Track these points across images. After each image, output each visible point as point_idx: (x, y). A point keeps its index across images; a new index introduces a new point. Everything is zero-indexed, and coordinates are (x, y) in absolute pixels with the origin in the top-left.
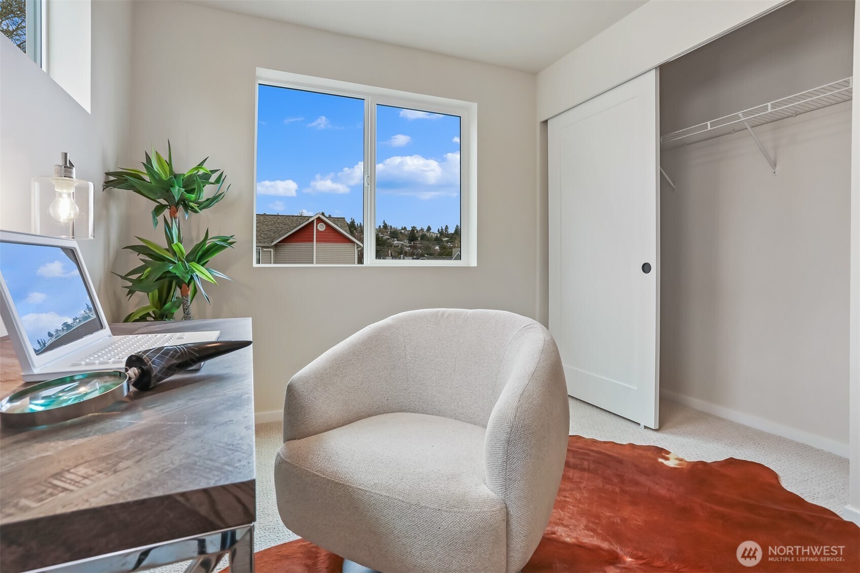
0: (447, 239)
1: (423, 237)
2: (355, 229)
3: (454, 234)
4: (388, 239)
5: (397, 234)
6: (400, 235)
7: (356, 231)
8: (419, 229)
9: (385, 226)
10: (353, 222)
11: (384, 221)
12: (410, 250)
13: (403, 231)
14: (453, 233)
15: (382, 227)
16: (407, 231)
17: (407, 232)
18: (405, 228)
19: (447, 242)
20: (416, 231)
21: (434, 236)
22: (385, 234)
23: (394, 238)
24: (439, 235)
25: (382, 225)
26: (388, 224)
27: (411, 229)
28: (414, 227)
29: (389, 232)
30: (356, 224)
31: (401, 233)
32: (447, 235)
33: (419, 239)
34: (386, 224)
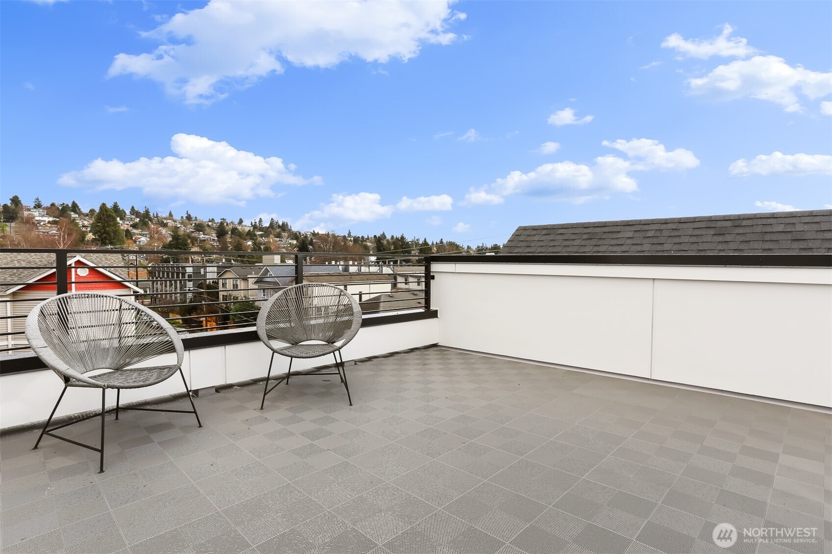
0: (260, 233)
1: (234, 231)
2: (151, 220)
3: (268, 228)
4: (192, 232)
5: (204, 227)
6: (207, 228)
7: (152, 222)
8: (229, 221)
9: (189, 218)
10: (147, 212)
11: (187, 212)
12: (218, 245)
13: (210, 224)
14: (268, 226)
15: (185, 218)
16: (215, 223)
17: (215, 225)
18: (213, 219)
19: (261, 236)
20: (225, 224)
21: (247, 229)
22: (188, 226)
23: (199, 231)
24: (252, 229)
25: (185, 216)
26: (193, 215)
27: (220, 221)
28: (223, 219)
29: (193, 225)
30: (151, 214)
31: (208, 225)
32: (261, 229)
33: (230, 233)
34: (190, 215)
